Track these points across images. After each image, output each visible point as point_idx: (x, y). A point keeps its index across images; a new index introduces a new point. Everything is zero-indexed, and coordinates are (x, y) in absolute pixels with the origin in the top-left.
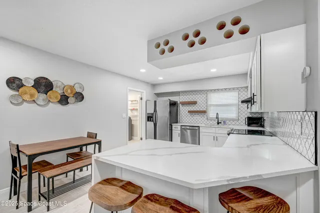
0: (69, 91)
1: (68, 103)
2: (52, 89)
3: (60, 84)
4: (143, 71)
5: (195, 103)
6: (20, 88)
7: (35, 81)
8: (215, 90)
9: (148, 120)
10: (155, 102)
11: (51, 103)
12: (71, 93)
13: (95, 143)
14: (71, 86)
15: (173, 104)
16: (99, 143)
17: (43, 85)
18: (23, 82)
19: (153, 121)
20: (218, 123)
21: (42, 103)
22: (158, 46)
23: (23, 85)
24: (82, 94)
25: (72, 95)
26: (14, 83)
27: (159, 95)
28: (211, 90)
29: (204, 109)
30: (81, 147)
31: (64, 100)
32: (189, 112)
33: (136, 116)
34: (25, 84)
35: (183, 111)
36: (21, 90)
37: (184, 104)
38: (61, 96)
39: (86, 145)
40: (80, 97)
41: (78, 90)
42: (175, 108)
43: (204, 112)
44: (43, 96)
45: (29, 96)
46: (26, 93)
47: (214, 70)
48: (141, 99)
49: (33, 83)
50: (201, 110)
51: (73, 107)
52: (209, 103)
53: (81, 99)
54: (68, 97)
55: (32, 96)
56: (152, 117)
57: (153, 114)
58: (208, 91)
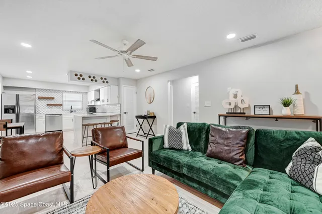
20: (71, 112)
58: (63, 91)
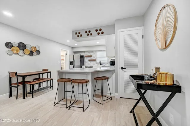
0: (34, 49)
1: (33, 55)
2: (26, 48)
3: (29, 46)
4: (68, 41)
5: (91, 56)
6: (11, 47)
7: (18, 44)
8: (99, 51)
9: (70, 64)
10: (74, 56)
11: (25, 55)
12: (35, 50)
13: (48, 73)
14: (34, 47)
15: (82, 57)
16: (50, 72)
17: (22, 46)
18: (13, 44)
19: (73, 65)
20: (101, 65)
21: (22, 55)
22: (76, 33)
23: (13, 46)
24: (39, 51)
25: (35, 51)
26: (9, 45)
27: (75, 52)
28: (98, 51)
29: (95, 59)
30: (39, 74)
31: (31, 54)
32: (89, 60)
33: (64, 63)
34: (14, 45)
35: (86, 60)
36: (12, 48)
37: (87, 57)
38: (30, 51)
39: (42, 73)
40: (39, 52)
41: (38, 49)
42: (83, 59)
43: (95, 60)
44: (22, 51)
45: (16, 51)
46: (14, 50)
47: (98, 43)
48: (67, 54)
49: (17, 45)
50: (94, 59)
51: (35, 57)
52: (97, 56)
53: (39, 53)
54: (33, 52)
55: (17, 51)
56: (72, 63)
57: (72, 61)
58: (96, 51)
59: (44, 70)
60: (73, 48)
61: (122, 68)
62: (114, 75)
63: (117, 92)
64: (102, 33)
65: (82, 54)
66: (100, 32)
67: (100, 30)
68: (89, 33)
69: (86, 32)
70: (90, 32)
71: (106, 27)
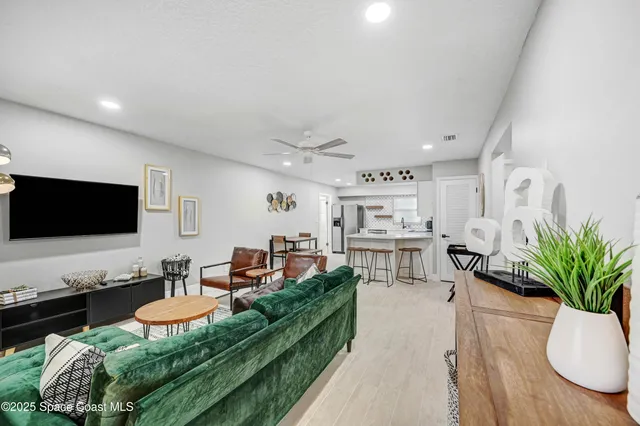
0: (289, 200)
1: (289, 210)
2: (283, 200)
5: (382, 207)
6: (272, 201)
8: (400, 196)
9: (335, 225)
12: (291, 201)
13: (310, 240)
14: (291, 197)
15: (360, 208)
16: (315, 239)
19: (340, 226)
22: (364, 176)
25: (291, 204)
27: (343, 199)
28: (397, 196)
32: (376, 216)
35: (369, 215)
37: (370, 208)
39: (299, 242)
40: (294, 204)
41: (293, 199)
42: (362, 213)
43: (391, 217)
46: (274, 204)
48: (327, 203)
50: (388, 214)
51: (292, 213)
53: (295, 206)
54: (289, 206)
56: (339, 222)
57: (339, 219)
59: (301, 235)
60: (338, 189)
61: (444, 236)
62: (431, 247)
63: (435, 272)
64: (411, 178)
65: (361, 203)
66: (408, 176)
67: (408, 172)
68: (387, 176)
69: (382, 174)
70: (388, 174)
71: (419, 167)
